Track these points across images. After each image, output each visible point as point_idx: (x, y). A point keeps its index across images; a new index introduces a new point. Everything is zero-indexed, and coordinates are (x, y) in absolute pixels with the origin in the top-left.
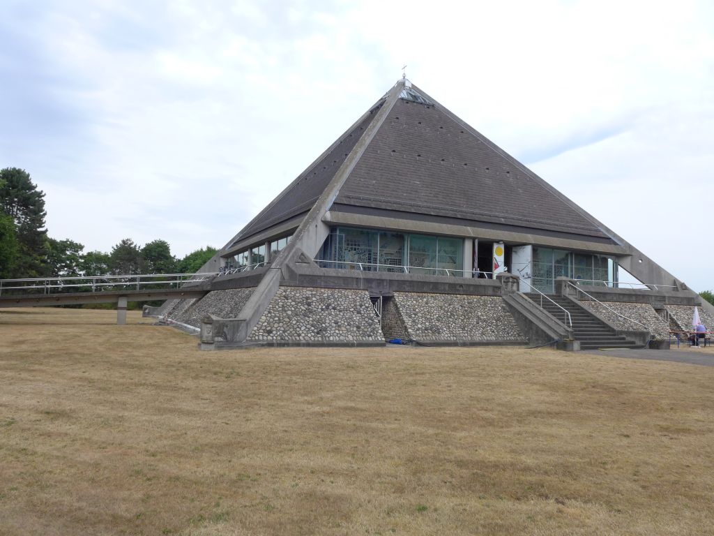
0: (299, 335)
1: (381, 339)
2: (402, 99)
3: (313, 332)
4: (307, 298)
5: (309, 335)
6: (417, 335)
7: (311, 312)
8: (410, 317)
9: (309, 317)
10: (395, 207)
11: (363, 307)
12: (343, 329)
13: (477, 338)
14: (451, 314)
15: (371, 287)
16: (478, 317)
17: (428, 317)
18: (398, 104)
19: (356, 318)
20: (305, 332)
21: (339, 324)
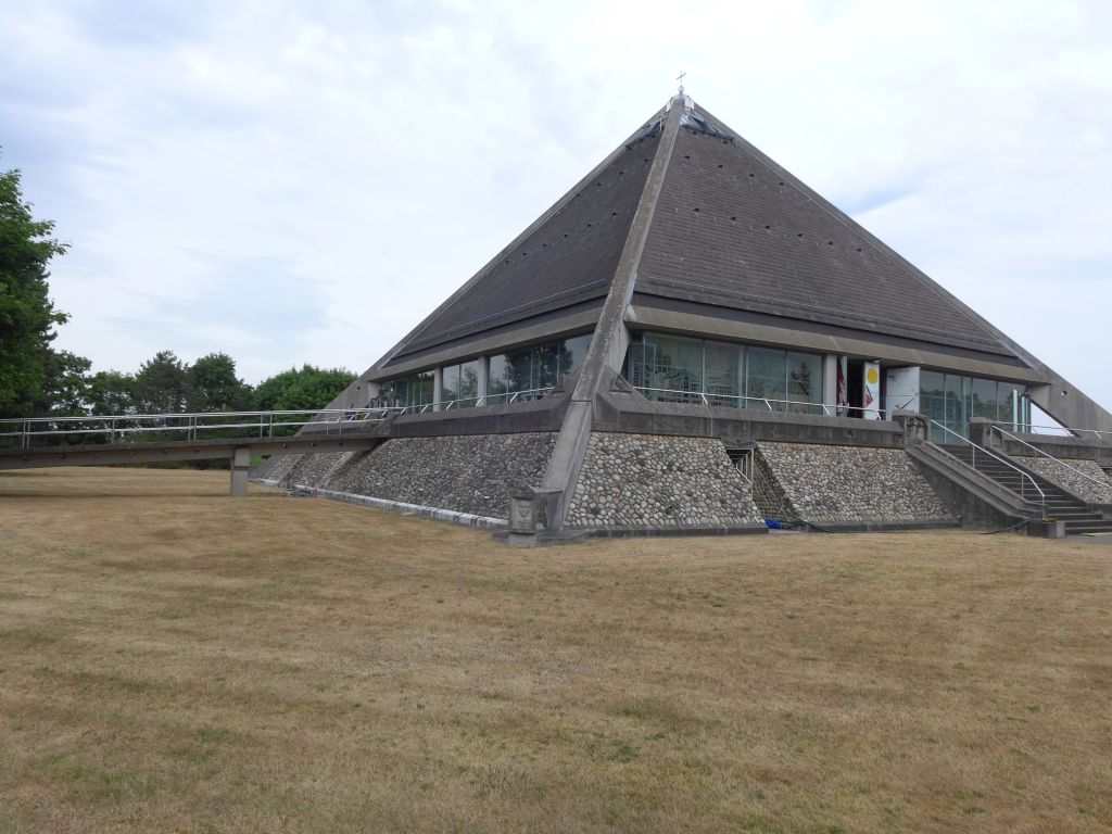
0: (641, 517)
1: (760, 521)
2: (686, 127)
3: (660, 510)
4: (637, 452)
5: (656, 516)
6: (808, 514)
7: (648, 476)
8: (791, 484)
9: (648, 485)
10: (722, 301)
11: (721, 467)
12: (703, 504)
13: (891, 518)
14: (846, 479)
15: (725, 434)
16: (882, 483)
17: (815, 483)
18: (682, 135)
19: (716, 485)
20: (649, 511)
21: (695, 496)
